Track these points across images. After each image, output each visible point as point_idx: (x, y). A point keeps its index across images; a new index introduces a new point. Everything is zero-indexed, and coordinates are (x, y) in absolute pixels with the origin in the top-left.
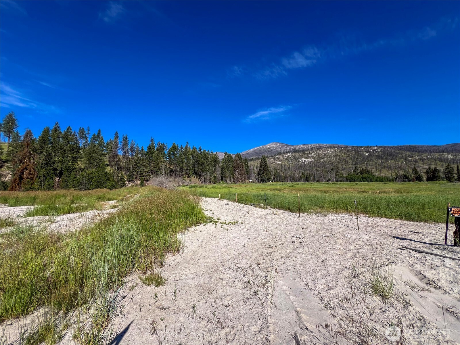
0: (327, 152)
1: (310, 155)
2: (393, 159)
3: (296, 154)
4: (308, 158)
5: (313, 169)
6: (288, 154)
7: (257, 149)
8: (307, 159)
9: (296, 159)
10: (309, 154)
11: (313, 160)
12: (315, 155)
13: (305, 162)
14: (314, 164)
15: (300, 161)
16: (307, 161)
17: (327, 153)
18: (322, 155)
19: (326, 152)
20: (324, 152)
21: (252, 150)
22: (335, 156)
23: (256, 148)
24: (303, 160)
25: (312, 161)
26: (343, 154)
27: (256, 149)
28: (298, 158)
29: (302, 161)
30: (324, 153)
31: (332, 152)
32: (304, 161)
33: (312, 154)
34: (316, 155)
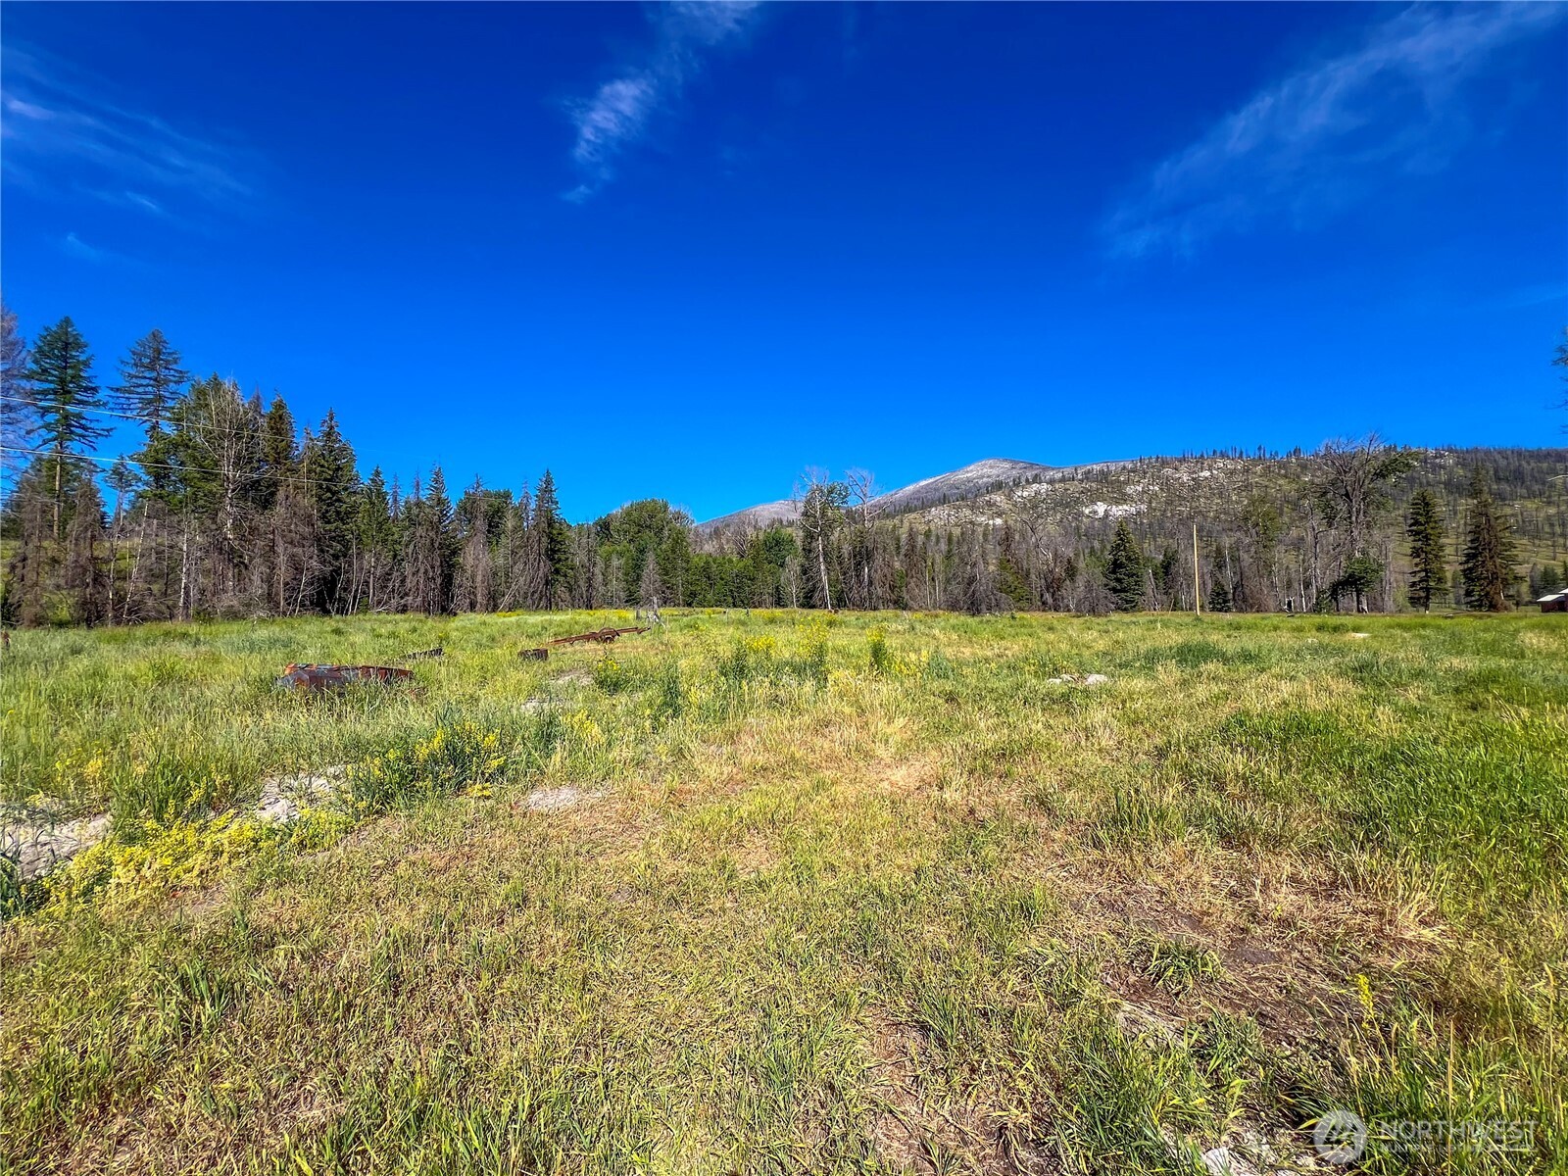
0: (1207, 474)
1: (1130, 490)
2: (1531, 495)
3: (1067, 486)
4: (1123, 499)
5: (1145, 546)
6: (1035, 486)
7: (928, 485)
8: (1117, 503)
9: (1068, 505)
10: (1127, 482)
11: (1144, 507)
12: (1151, 487)
13: (1107, 514)
14: (1150, 525)
15: (1087, 511)
16: (1118, 511)
17: (1207, 478)
18: (1182, 484)
19: (1202, 474)
20: (1194, 472)
21: (910, 488)
22: (1247, 487)
23: (923, 483)
24: (1101, 508)
25: (1138, 513)
26: (1281, 482)
27: (922, 487)
28: (1077, 501)
29: (1095, 512)
30: (1193, 479)
31: (1233, 472)
32: (1101, 514)
33: (1139, 481)
34: (1157, 488)
